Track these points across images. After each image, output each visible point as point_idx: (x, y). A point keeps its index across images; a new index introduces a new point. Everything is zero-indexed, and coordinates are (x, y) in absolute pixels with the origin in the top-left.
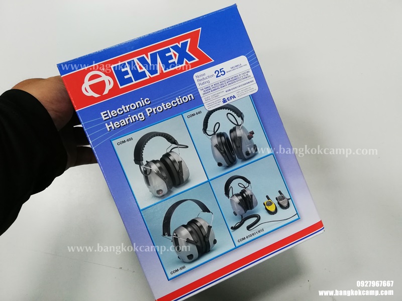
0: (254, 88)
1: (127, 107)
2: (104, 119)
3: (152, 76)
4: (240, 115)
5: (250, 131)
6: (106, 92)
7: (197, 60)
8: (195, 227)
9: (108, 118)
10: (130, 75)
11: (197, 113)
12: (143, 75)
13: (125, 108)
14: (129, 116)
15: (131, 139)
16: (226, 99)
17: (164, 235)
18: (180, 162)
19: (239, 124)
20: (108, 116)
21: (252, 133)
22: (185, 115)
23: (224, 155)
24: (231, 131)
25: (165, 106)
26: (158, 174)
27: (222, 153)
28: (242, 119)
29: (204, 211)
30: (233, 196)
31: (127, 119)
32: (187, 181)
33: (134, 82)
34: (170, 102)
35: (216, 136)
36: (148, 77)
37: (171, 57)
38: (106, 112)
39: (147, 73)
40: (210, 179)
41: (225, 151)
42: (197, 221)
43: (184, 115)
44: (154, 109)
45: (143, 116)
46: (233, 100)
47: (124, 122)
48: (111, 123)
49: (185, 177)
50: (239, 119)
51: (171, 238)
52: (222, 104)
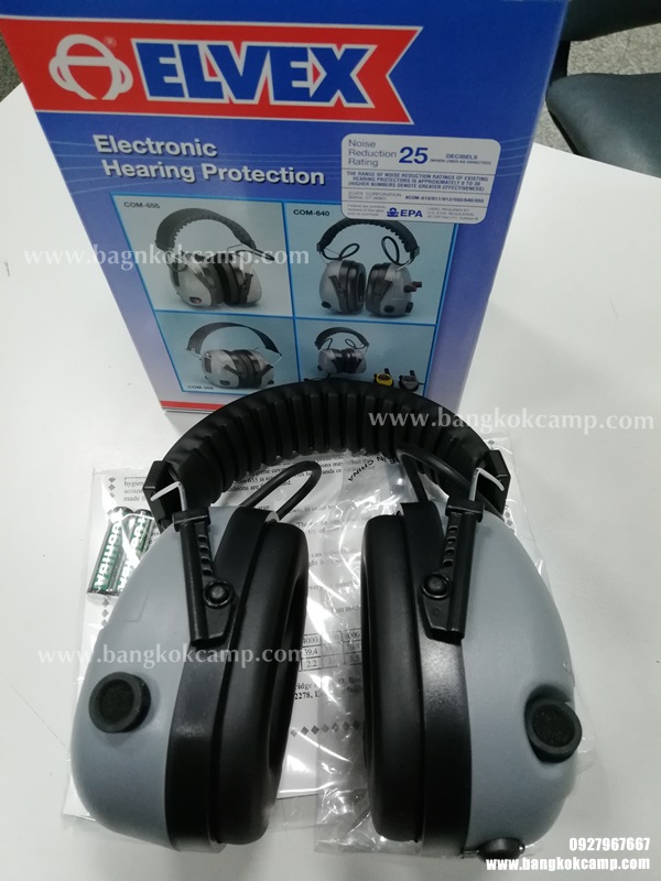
0: (478, 214)
1: (159, 145)
2: (100, 149)
3: (236, 101)
4: (412, 248)
5: (415, 279)
6: (111, 95)
7: (370, 105)
8: (244, 358)
9: (109, 150)
10: (181, 78)
11: (318, 213)
12: (215, 90)
13: (154, 146)
14: (160, 163)
15: (156, 206)
16: (399, 211)
17: (189, 349)
18: (249, 277)
19: (400, 262)
20: (110, 146)
21: (419, 285)
22: (290, 207)
23: (342, 295)
24: (376, 267)
25: (250, 173)
26: (199, 276)
27: (338, 293)
28: (413, 257)
29: (267, 348)
30: (328, 349)
31: (153, 168)
32: (253, 304)
33: (187, 99)
34: (265, 172)
35: (340, 263)
36: (225, 101)
37: (302, 75)
38: (105, 137)
39: (226, 90)
40: (297, 315)
41: (346, 292)
42: (251, 354)
43: (287, 205)
44: (221, 172)
45: (192, 175)
46: (413, 217)
47: (147, 171)
48: (115, 162)
49: (250, 298)
50: (405, 256)
51: (200, 356)
52: (383, 216)
